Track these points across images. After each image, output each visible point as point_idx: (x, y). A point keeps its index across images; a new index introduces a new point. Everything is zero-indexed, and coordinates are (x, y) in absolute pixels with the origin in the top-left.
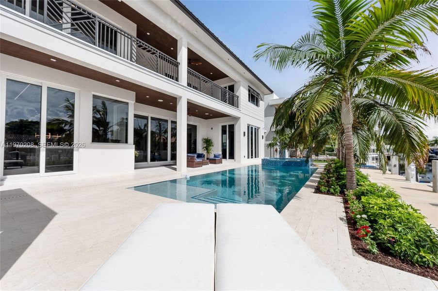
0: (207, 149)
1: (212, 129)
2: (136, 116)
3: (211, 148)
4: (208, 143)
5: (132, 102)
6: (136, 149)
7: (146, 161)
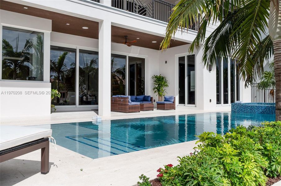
0: (159, 90)
1: (166, 62)
2: (53, 48)
3: (164, 88)
4: (160, 81)
5: (47, 32)
6: (53, 87)
7: (74, 104)
